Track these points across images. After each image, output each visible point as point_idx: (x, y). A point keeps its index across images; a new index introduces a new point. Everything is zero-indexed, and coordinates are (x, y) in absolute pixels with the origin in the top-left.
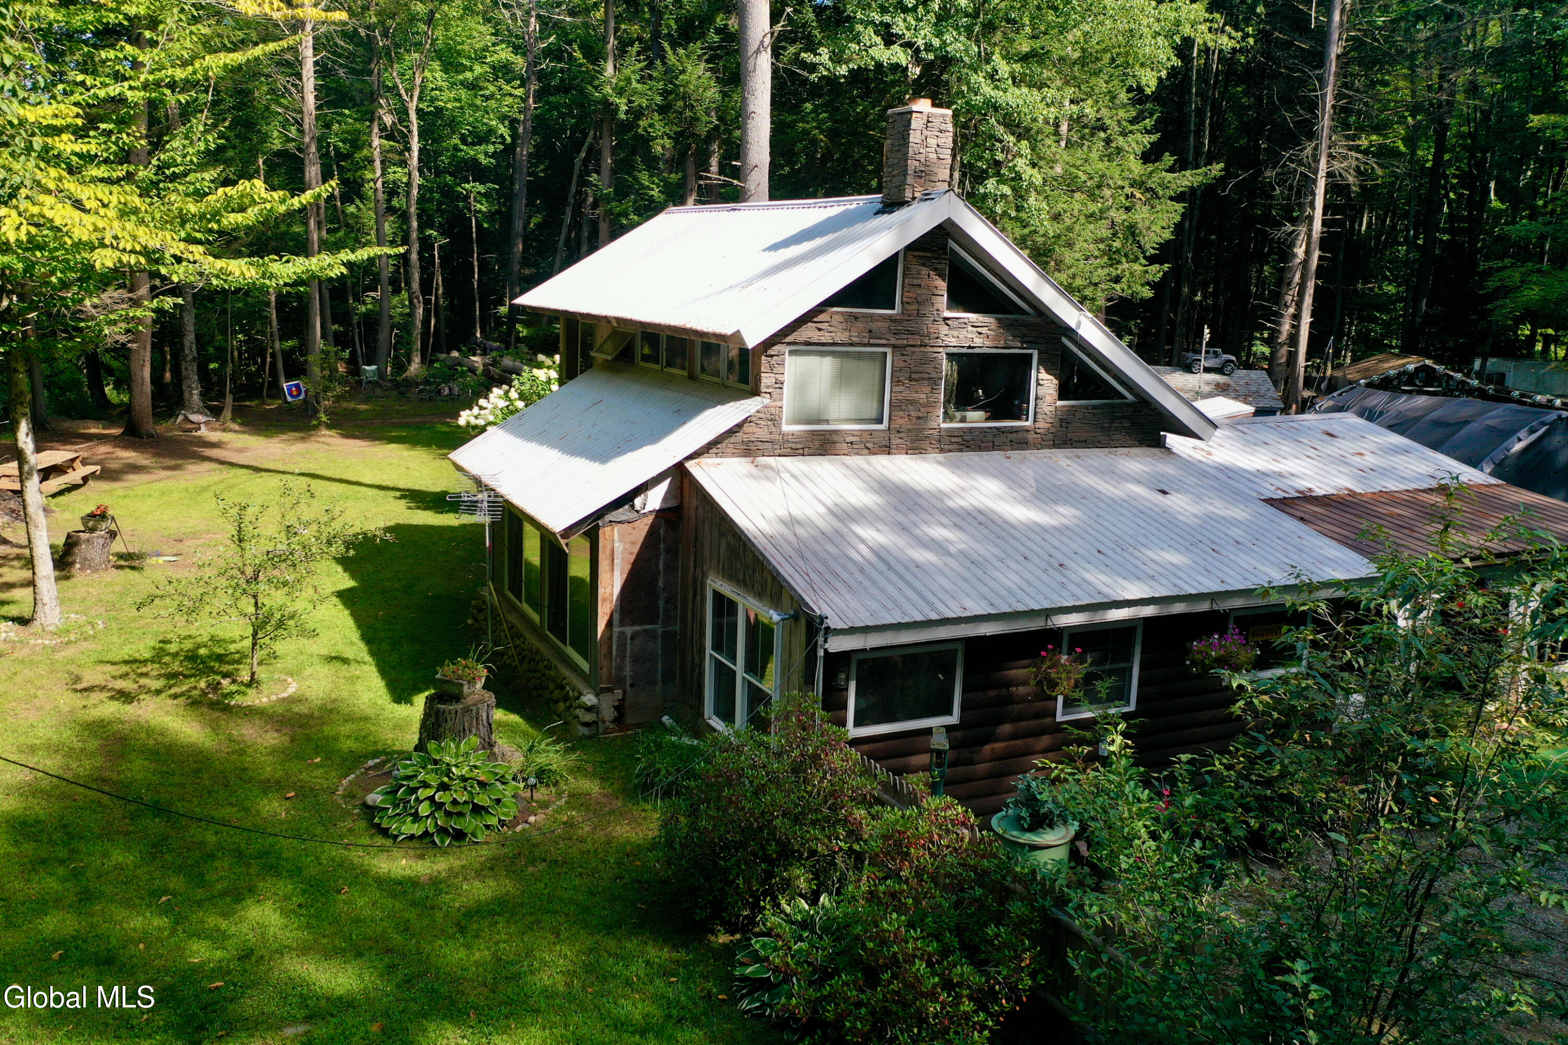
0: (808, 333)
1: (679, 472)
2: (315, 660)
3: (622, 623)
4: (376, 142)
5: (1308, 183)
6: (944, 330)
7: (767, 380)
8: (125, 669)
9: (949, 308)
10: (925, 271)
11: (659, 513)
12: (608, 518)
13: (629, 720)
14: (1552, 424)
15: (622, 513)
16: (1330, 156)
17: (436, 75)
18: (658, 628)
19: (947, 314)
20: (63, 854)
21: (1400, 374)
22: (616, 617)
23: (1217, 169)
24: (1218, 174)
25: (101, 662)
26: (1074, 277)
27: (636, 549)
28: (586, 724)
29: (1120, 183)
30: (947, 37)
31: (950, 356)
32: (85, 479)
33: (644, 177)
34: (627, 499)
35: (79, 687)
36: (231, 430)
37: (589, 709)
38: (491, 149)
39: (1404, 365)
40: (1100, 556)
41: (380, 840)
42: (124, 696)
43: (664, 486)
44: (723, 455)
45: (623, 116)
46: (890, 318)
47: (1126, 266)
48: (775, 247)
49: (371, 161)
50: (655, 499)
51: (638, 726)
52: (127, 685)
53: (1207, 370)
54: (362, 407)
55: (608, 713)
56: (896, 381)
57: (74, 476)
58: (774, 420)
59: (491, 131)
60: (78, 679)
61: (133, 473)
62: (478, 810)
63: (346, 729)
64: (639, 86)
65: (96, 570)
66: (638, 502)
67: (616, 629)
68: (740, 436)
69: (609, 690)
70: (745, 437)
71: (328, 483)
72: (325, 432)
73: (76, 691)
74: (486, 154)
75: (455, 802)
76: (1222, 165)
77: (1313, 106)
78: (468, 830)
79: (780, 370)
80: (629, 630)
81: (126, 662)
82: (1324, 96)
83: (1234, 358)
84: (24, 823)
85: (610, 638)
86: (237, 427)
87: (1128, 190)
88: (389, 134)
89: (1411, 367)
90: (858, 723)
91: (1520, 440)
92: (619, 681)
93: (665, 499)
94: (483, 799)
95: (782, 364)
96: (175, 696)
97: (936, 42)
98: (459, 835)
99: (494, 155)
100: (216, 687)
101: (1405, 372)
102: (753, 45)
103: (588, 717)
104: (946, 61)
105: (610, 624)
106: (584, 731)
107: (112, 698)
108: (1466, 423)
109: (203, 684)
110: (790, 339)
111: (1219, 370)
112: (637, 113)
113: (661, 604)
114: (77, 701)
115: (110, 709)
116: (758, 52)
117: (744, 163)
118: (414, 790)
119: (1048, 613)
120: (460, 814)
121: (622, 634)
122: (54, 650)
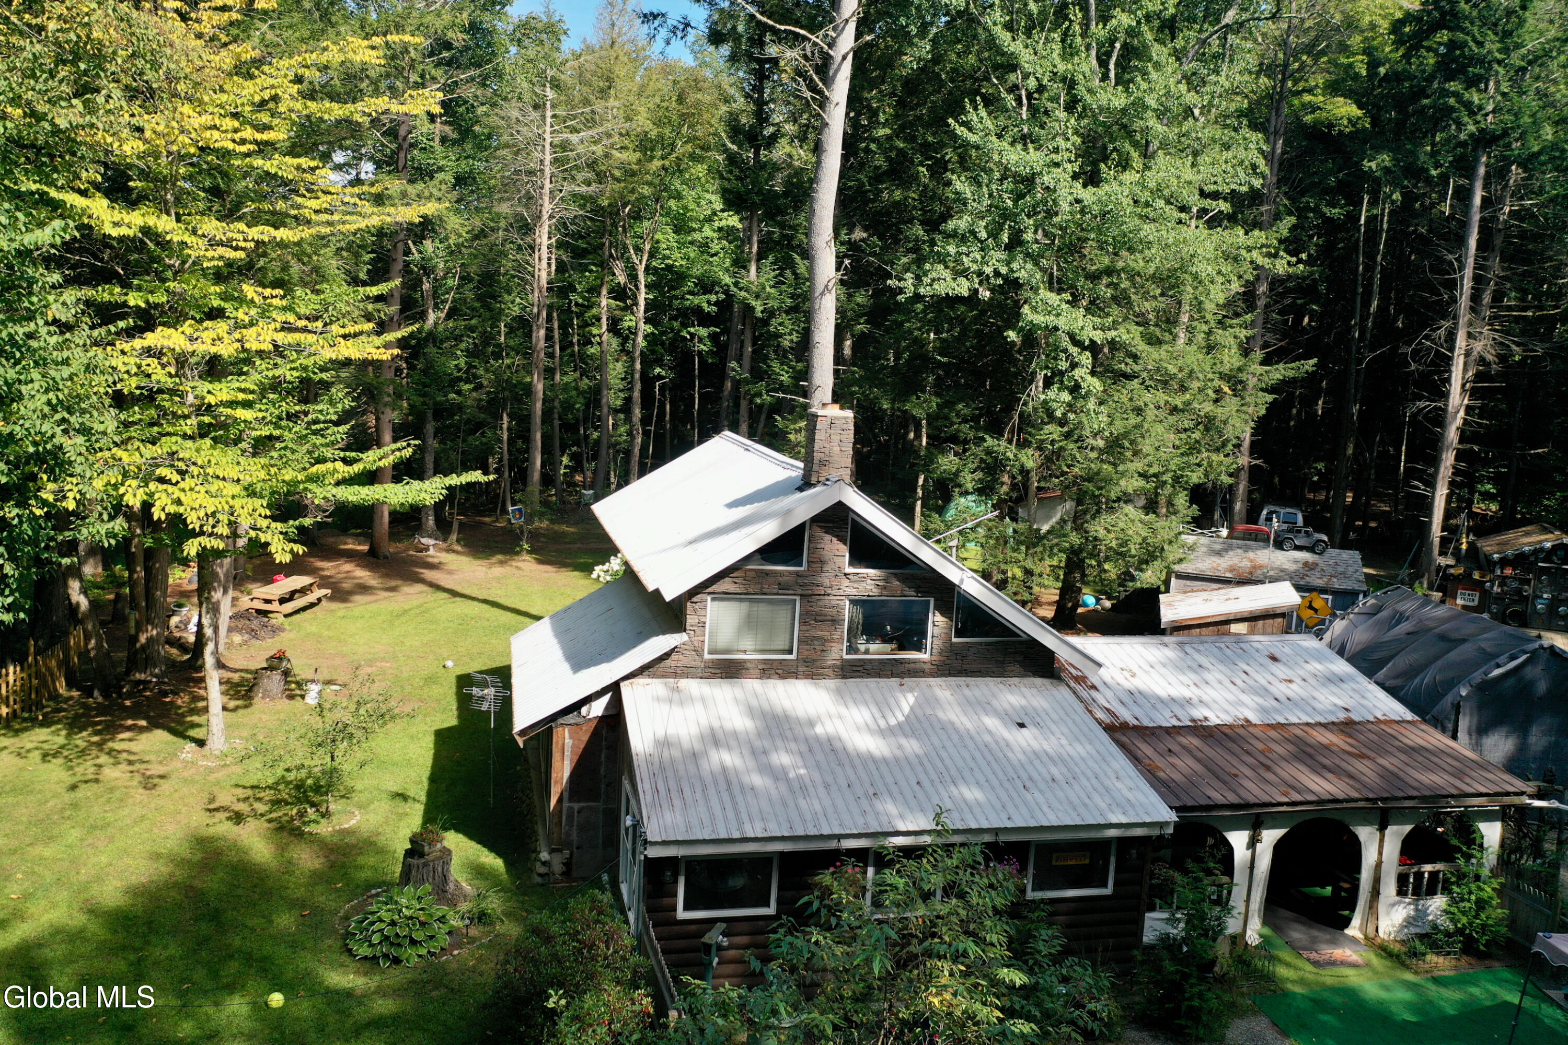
0: (725, 585)
1: (614, 688)
2: (384, 796)
3: (571, 799)
4: (604, 302)
5: (1445, 362)
6: (846, 582)
7: (691, 620)
8: (249, 792)
9: (851, 564)
10: (828, 537)
11: (602, 719)
12: (561, 721)
13: (575, 874)
14: (1534, 652)
15: (571, 718)
16: (1470, 335)
17: (667, 237)
18: (600, 805)
19: (849, 570)
20: (138, 943)
21: (1536, 552)
22: (566, 795)
23: (1310, 364)
24: (1310, 369)
25: (237, 786)
26: (1150, 465)
27: (582, 746)
28: (540, 875)
29: (1210, 376)
30: (1015, 266)
31: (854, 602)
32: (319, 600)
33: (776, 366)
34: (576, 707)
35: (212, 806)
36: (454, 551)
37: (544, 863)
38: (713, 298)
39: (1541, 542)
40: (917, 788)
41: (345, 958)
42: (238, 818)
43: (606, 698)
44: (654, 676)
45: (760, 315)
46: (798, 574)
47: (1205, 455)
48: (734, 504)
49: (599, 319)
50: (598, 708)
51: (584, 879)
52: (243, 807)
53: (1298, 548)
54: (571, 530)
55: (558, 868)
56: (803, 622)
57: (311, 598)
58: (698, 652)
59: (717, 282)
60: (212, 800)
61: (361, 593)
62: (413, 942)
63: (372, 861)
64: (773, 291)
65: (273, 699)
66: (584, 710)
67: (566, 805)
68: (668, 663)
69: (559, 850)
70: (673, 664)
71: (502, 612)
72: (527, 557)
73: (210, 810)
74: (709, 302)
75: (397, 935)
76: (1315, 360)
77: (1452, 285)
78: (403, 957)
79: (702, 612)
80: (576, 806)
81: (253, 787)
82: (1462, 278)
83: (1325, 538)
84: (126, 918)
85: (561, 811)
86: (459, 548)
87: (1217, 383)
88: (619, 293)
89: (1548, 545)
90: (686, 908)
91: (1498, 666)
92: (567, 844)
93: (606, 708)
94: (418, 936)
95: (705, 608)
96: (270, 821)
97: (1004, 270)
98: (397, 961)
99: (716, 304)
100: (301, 814)
101: (1542, 550)
102: (819, 288)
103: (542, 870)
104: (1013, 284)
105: (560, 800)
106: (539, 880)
107: (228, 819)
108: (1464, 641)
109: (295, 811)
110: (710, 590)
111: (1310, 549)
112: (771, 313)
113: (603, 787)
114: (205, 818)
115: (223, 828)
116: (822, 294)
117: (810, 383)
118: (373, 923)
119: (839, 837)
120: (399, 945)
121: (570, 808)
122: (211, 771)
